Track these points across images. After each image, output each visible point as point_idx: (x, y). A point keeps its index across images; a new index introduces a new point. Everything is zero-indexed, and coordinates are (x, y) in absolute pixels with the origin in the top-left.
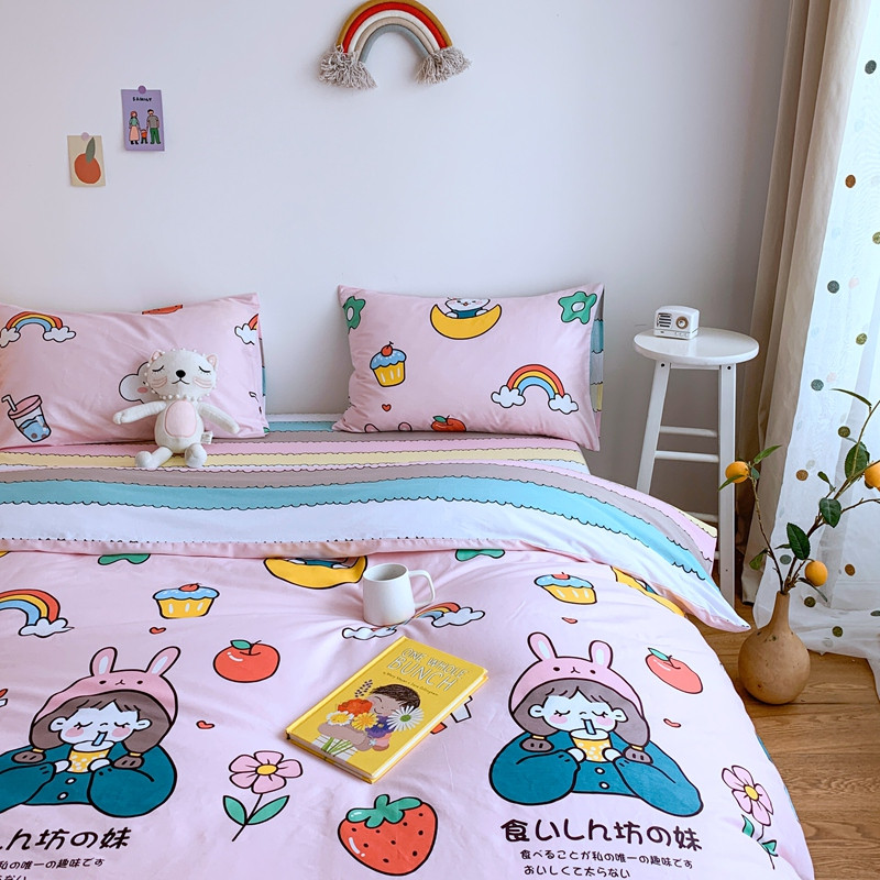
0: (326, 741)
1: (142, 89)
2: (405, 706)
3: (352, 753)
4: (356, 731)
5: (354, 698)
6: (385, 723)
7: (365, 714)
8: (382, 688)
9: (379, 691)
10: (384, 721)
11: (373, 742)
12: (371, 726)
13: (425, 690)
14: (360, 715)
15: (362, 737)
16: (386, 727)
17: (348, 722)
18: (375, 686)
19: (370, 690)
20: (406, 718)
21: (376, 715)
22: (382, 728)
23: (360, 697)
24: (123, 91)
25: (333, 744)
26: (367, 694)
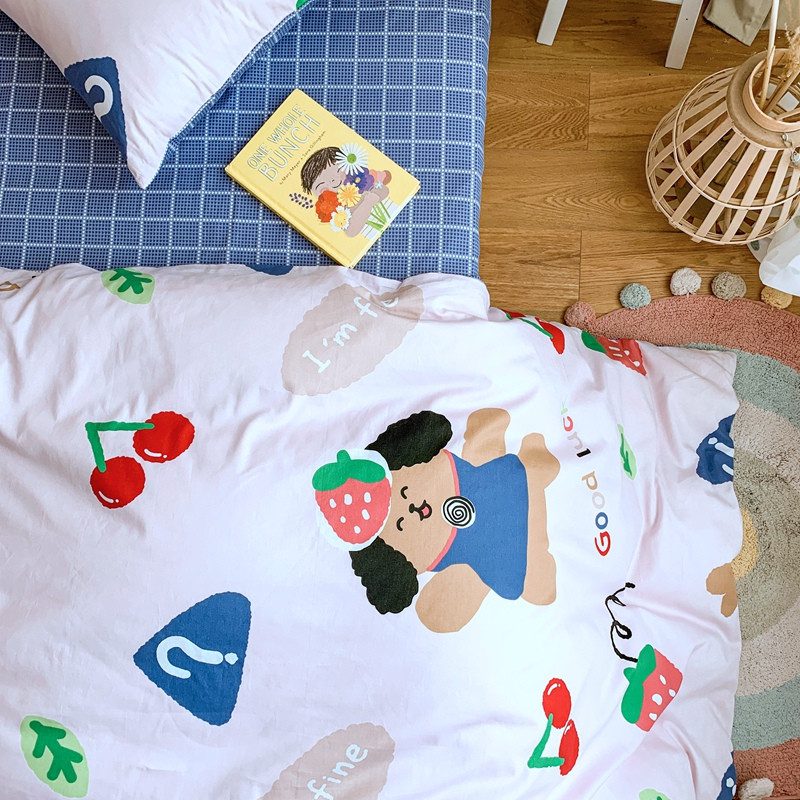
0: (370, 227)
3: (390, 201)
4: (360, 203)
7: (338, 196)
8: (304, 184)
11: (378, 185)
12: (358, 189)
13: (315, 143)
14: (339, 201)
17: (348, 211)
19: (305, 195)
21: (342, 186)
22: (362, 180)
23: (314, 203)
25: (376, 221)
26: (309, 197)
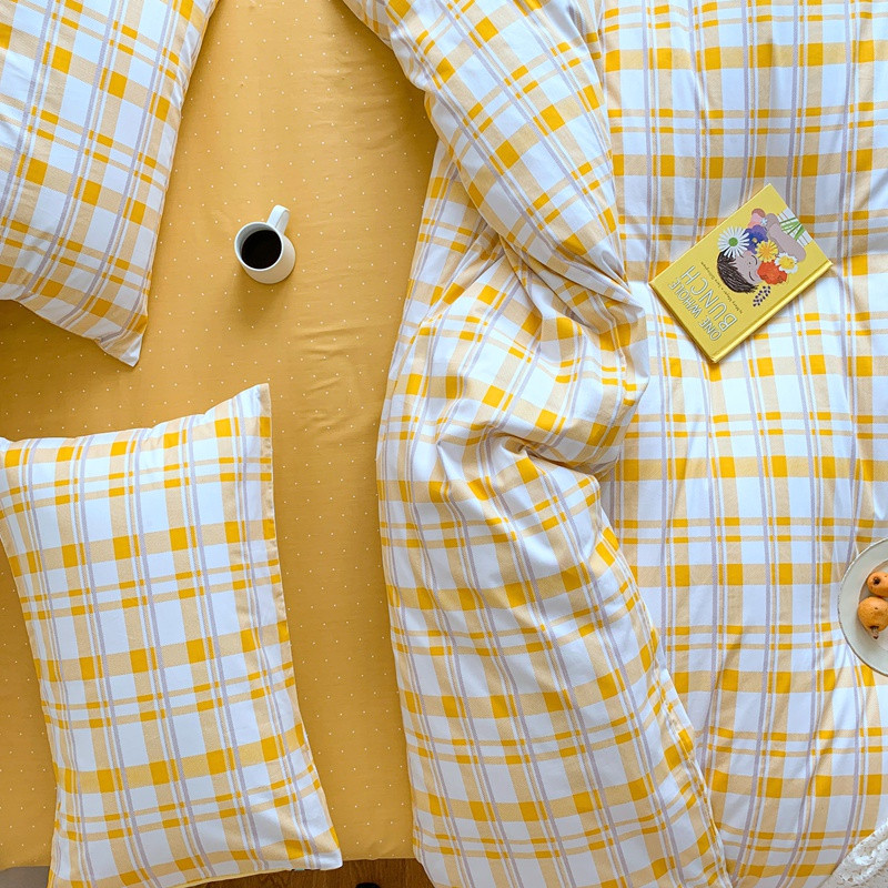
0: (801, 237)
2: (731, 259)
3: (781, 215)
5: (772, 286)
6: (751, 242)
7: (765, 261)
8: (747, 291)
9: (749, 288)
10: (752, 247)
11: (764, 222)
12: (763, 243)
15: (771, 233)
16: (750, 237)
18: (751, 296)
20: (733, 242)
21: (757, 256)
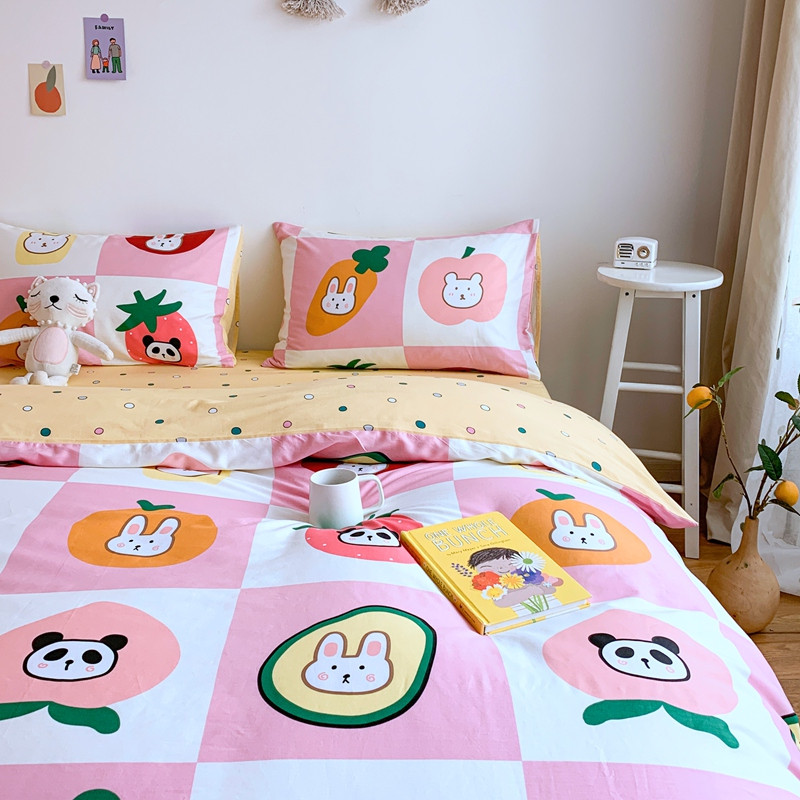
1: (104, 17)
5: (471, 578)
11: (547, 584)
12: (524, 580)
19: (467, 568)
20: (528, 561)
22: (531, 576)
24: (84, 19)
26: (471, 571)
